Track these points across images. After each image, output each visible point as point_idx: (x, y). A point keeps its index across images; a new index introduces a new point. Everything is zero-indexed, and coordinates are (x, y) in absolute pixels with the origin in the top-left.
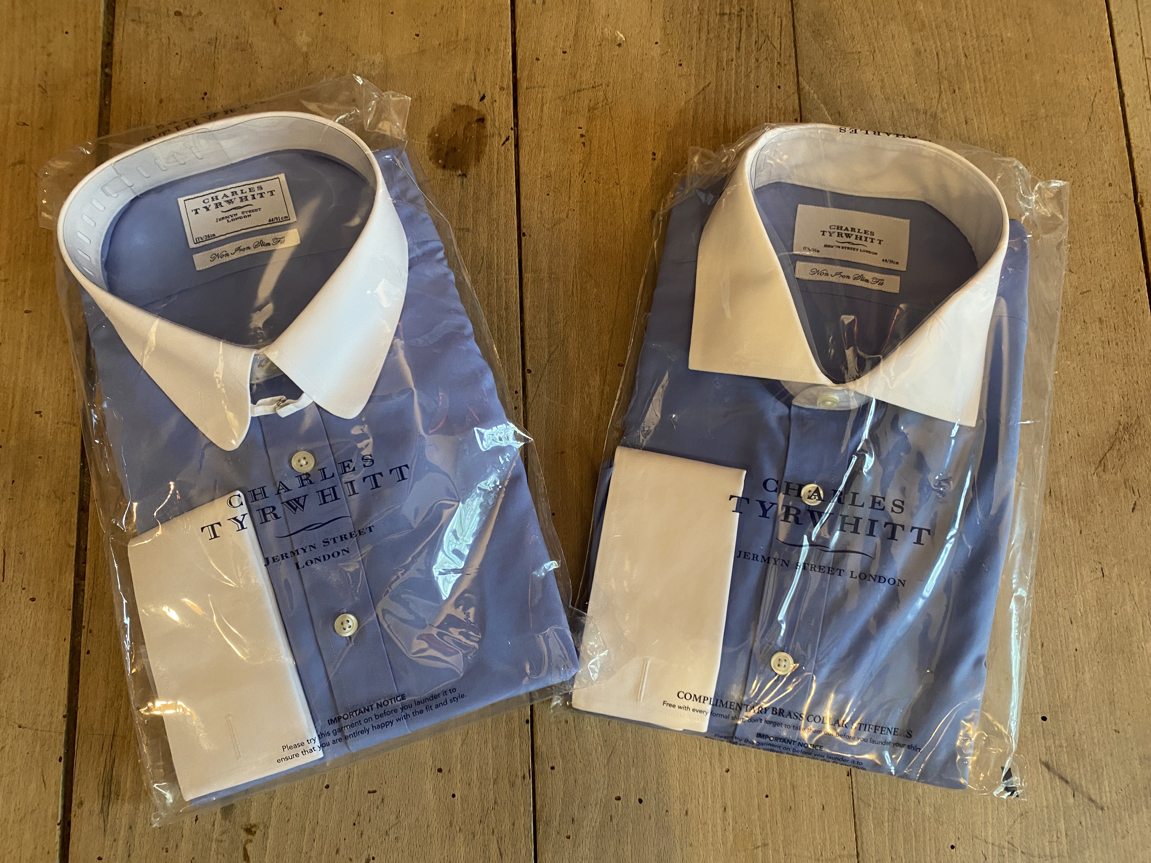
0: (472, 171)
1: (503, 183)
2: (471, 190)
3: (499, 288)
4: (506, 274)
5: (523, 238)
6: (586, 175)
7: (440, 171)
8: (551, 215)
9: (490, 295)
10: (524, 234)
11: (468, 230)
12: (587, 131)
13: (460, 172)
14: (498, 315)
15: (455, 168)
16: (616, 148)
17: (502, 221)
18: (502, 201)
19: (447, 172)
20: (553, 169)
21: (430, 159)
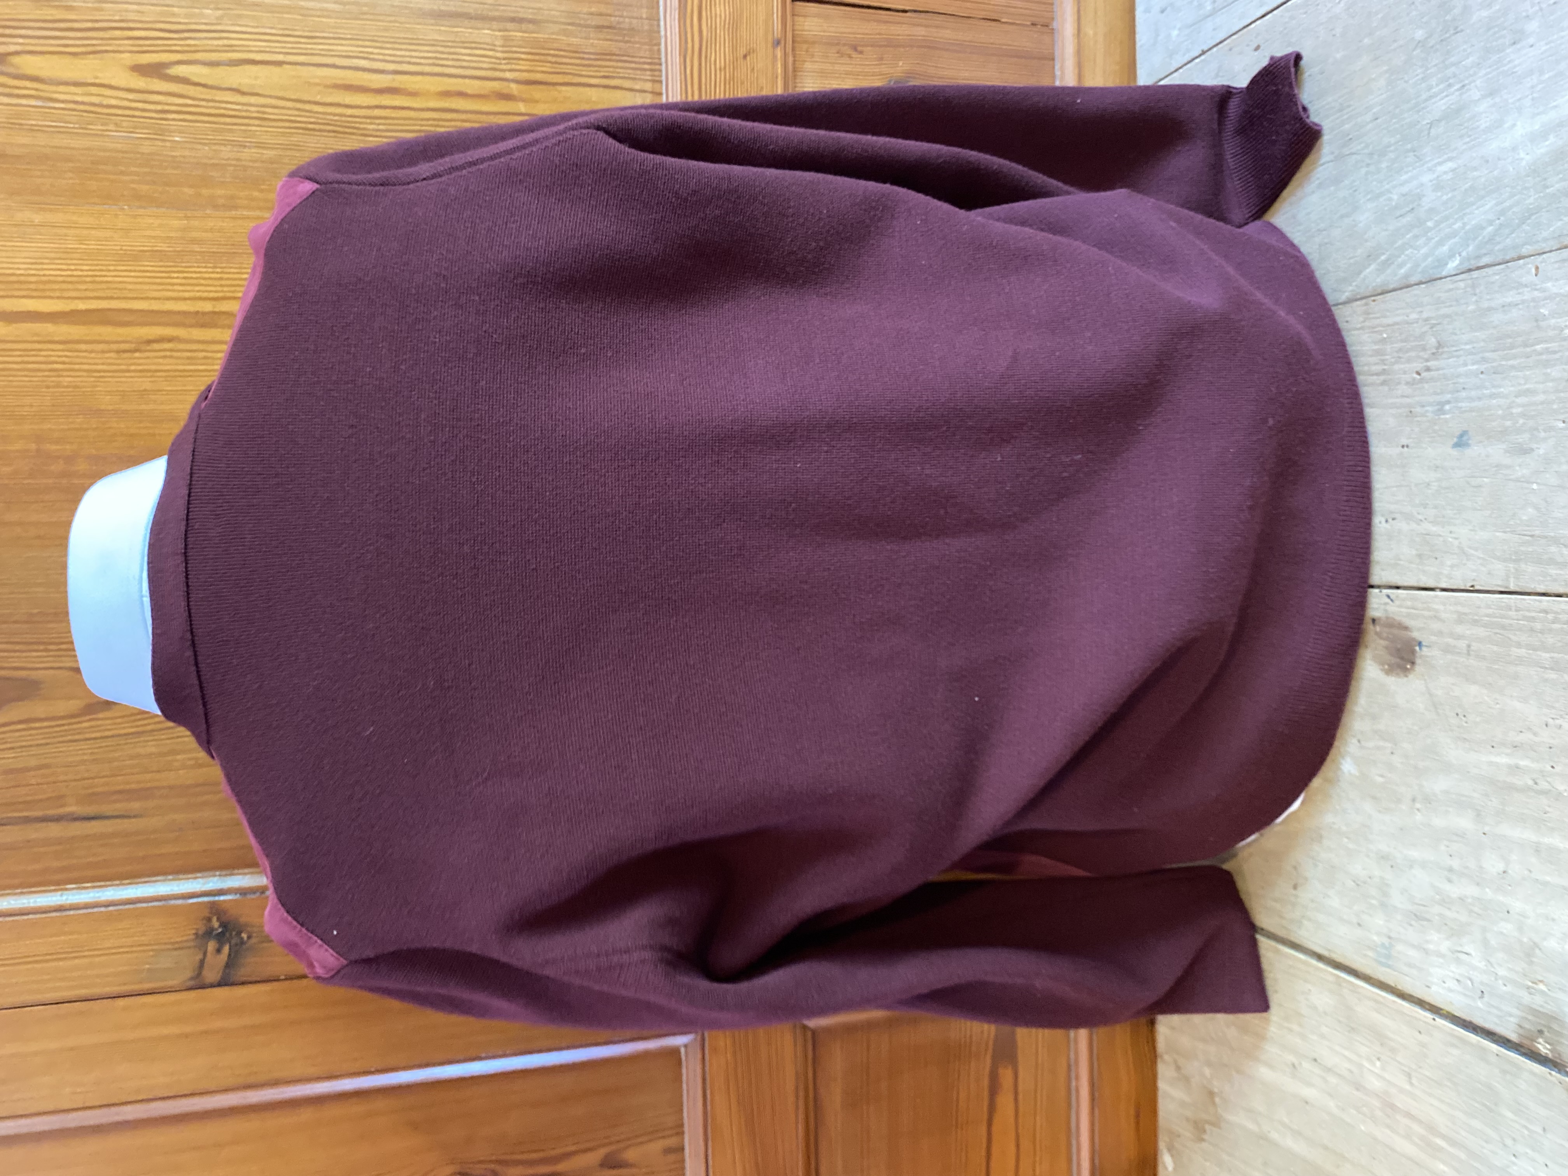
0: (1416, 635)
1: (1425, 605)
2: (1433, 638)
3: (1525, 618)
4: (1510, 610)
5: (1477, 588)
6: (1420, 517)
7: (1417, 668)
8: (1455, 557)
9: (1532, 630)
10: (1472, 586)
11: (1469, 646)
12: (1383, 515)
13: (1417, 648)
14: (1553, 623)
15: (1413, 652)
16: (1397, 486)
17: (1460, 608)
18: (1441, 607)
19: (1418, 661)
20: (1414, 552)
21: (1406, 676)
